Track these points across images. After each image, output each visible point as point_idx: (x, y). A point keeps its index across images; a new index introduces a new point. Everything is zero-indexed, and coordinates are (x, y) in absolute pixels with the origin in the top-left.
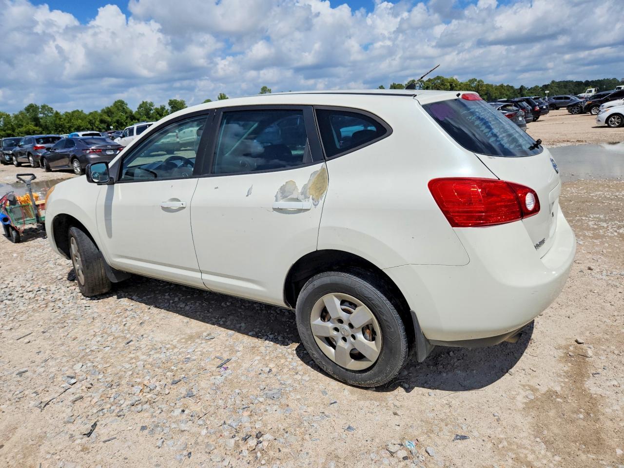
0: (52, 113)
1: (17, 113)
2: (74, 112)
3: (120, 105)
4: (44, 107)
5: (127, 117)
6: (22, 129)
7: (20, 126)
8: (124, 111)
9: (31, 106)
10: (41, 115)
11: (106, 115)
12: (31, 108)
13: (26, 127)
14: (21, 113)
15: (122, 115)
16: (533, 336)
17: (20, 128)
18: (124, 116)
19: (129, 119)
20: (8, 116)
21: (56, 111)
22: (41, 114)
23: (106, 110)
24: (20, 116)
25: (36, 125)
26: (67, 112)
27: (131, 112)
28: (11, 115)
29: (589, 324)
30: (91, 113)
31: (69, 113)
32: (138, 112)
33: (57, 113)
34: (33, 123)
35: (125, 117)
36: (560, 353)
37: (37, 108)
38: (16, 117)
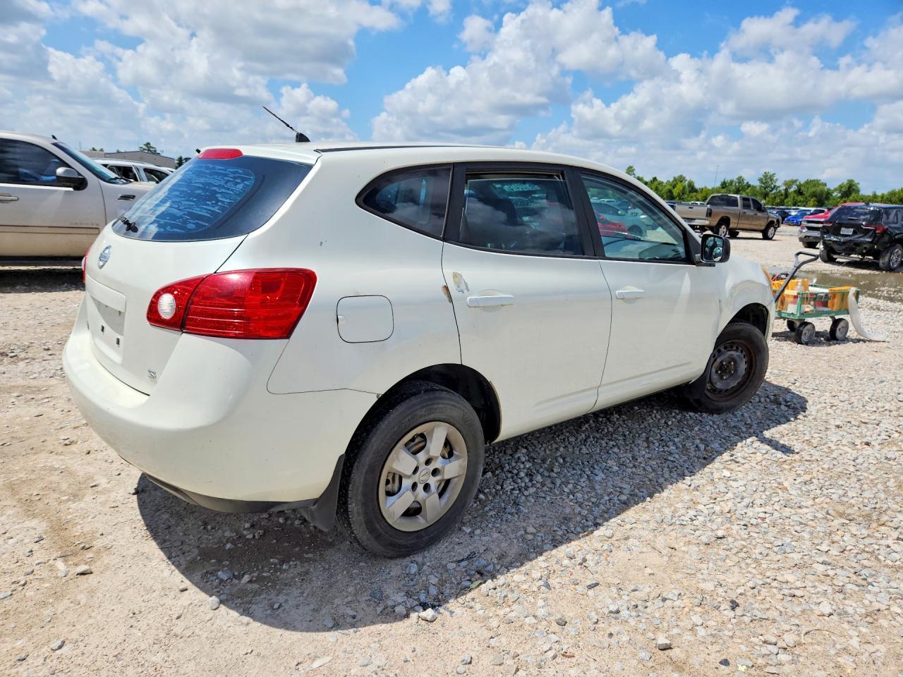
16: (154, 544)
29: (91, 621)
36: (98, 543)
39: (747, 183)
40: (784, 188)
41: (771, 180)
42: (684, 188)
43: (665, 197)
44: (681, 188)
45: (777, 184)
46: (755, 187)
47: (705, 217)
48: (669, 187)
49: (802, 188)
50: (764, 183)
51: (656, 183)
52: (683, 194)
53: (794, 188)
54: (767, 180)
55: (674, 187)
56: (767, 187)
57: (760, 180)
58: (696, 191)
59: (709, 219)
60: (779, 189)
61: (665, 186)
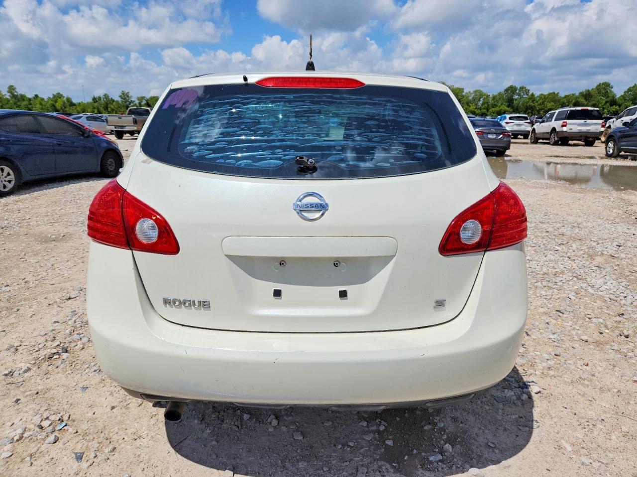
0: (527, 95)
1: (496, 94)
2: (550, 94)
3: (604, 88)
4: (522, 88)
5: (606, 102)
6: (495, 109)
7: (494, 106)
8: (606, 94)
9: (511, 87)
10: (516, 97)
11: (584, 98)
12: (512, 90)
13: (500, 107)
14: (500, 94)
15: (601, 99)
17: (494, 108)
18: (603, 100)
19: (608, 104)
20: (488, 96)
21: (533, 93)
22: (517, 95)
23: (585, 93)
24: (498, 97)
25: (508, 106)
26: (542, 95)
27: (614, 96)
28: (491, 96)
30: (566, 96)
31: (545, 96)
32: (623, 97)
33: (533, 95)
34: (506, 104)
35: (604, 102)
37: (516, 89)
38: (494, 98)
39: (112, 99)
40: (138, 102)
41: (128, 96)
42: (64, 103)
43: (50, 109)
44: (62, 103)
45: (133, 99)
46: (118, 101)
47: (133, 125)
48: (51, 102)
49: (150, 102)
50: (124, 99)
51: (38, 99)
52: (65, 107)
53: (144, 102)
54: (125, 96)
55: (56, 101)
56: (127, 102)
57: (120, 96)
58: (74, 105)
59: (136, 125)
60: (134, 103)
61: (48, 102)
